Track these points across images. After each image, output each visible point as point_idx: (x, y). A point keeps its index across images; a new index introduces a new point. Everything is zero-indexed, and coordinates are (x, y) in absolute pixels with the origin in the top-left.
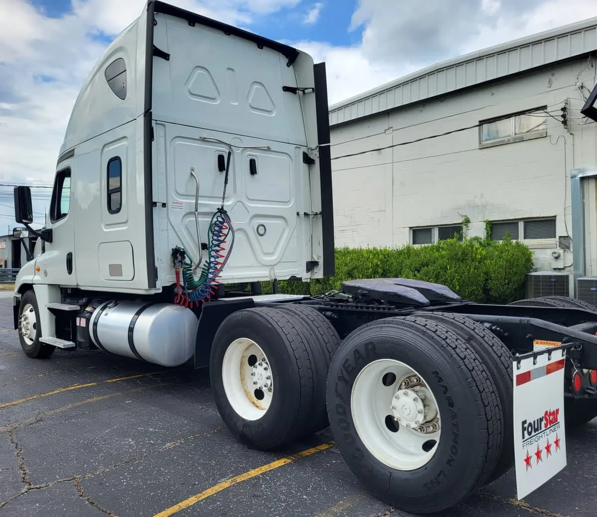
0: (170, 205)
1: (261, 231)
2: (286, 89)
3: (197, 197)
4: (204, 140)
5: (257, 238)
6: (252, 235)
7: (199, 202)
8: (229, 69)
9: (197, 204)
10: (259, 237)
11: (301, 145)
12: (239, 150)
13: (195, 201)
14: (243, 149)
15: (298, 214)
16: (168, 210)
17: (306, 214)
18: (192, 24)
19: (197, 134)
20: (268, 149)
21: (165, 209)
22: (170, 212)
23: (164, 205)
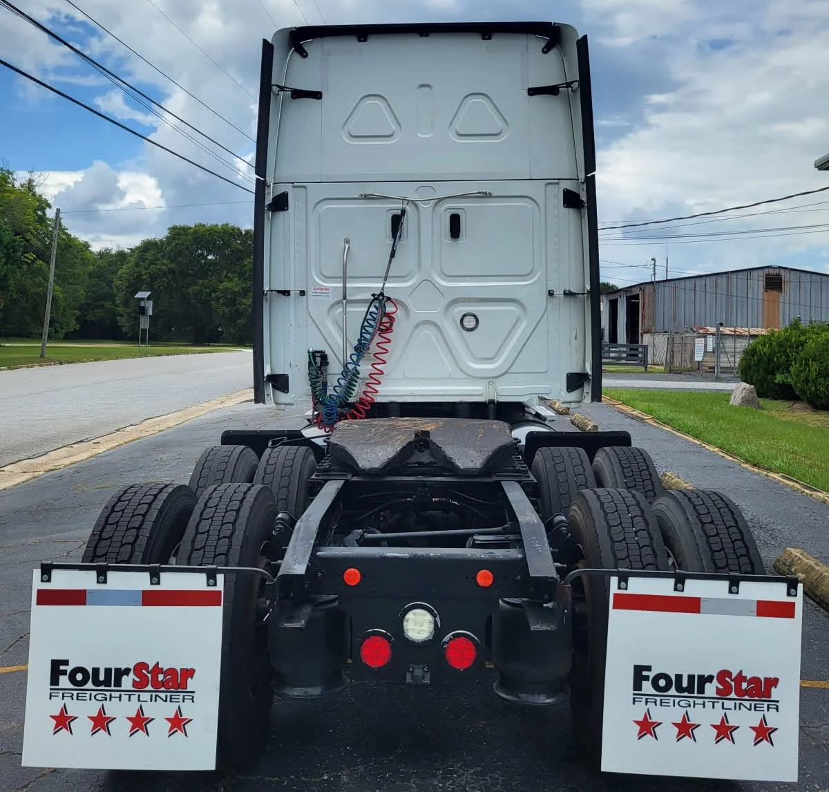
0: (310, 292)
1: (470, 323)
2: (533, 92)
3: (344, 279)
4: (366, 197)
5: (462, 336)
6: (452, 331)
7: (348, 285)
8: (422, 86)
9: (345, 288)
10: (464, 333)
11: (559, 179)
12: (429, 203)
13: (341, 285)
14: (436, 201)
15: (551, 294)
16: (307, 298)
17: (568, 294)
18: (362, 39)
19: (356, 191)
20: (486, 196)
21: (304, 297)
22: (310, 302)
23: (303, 293)
